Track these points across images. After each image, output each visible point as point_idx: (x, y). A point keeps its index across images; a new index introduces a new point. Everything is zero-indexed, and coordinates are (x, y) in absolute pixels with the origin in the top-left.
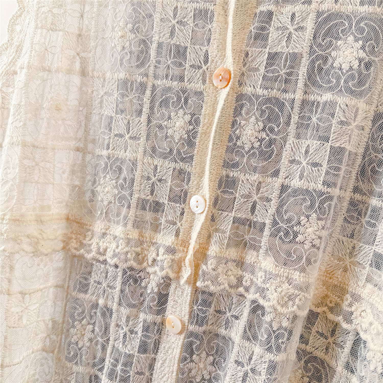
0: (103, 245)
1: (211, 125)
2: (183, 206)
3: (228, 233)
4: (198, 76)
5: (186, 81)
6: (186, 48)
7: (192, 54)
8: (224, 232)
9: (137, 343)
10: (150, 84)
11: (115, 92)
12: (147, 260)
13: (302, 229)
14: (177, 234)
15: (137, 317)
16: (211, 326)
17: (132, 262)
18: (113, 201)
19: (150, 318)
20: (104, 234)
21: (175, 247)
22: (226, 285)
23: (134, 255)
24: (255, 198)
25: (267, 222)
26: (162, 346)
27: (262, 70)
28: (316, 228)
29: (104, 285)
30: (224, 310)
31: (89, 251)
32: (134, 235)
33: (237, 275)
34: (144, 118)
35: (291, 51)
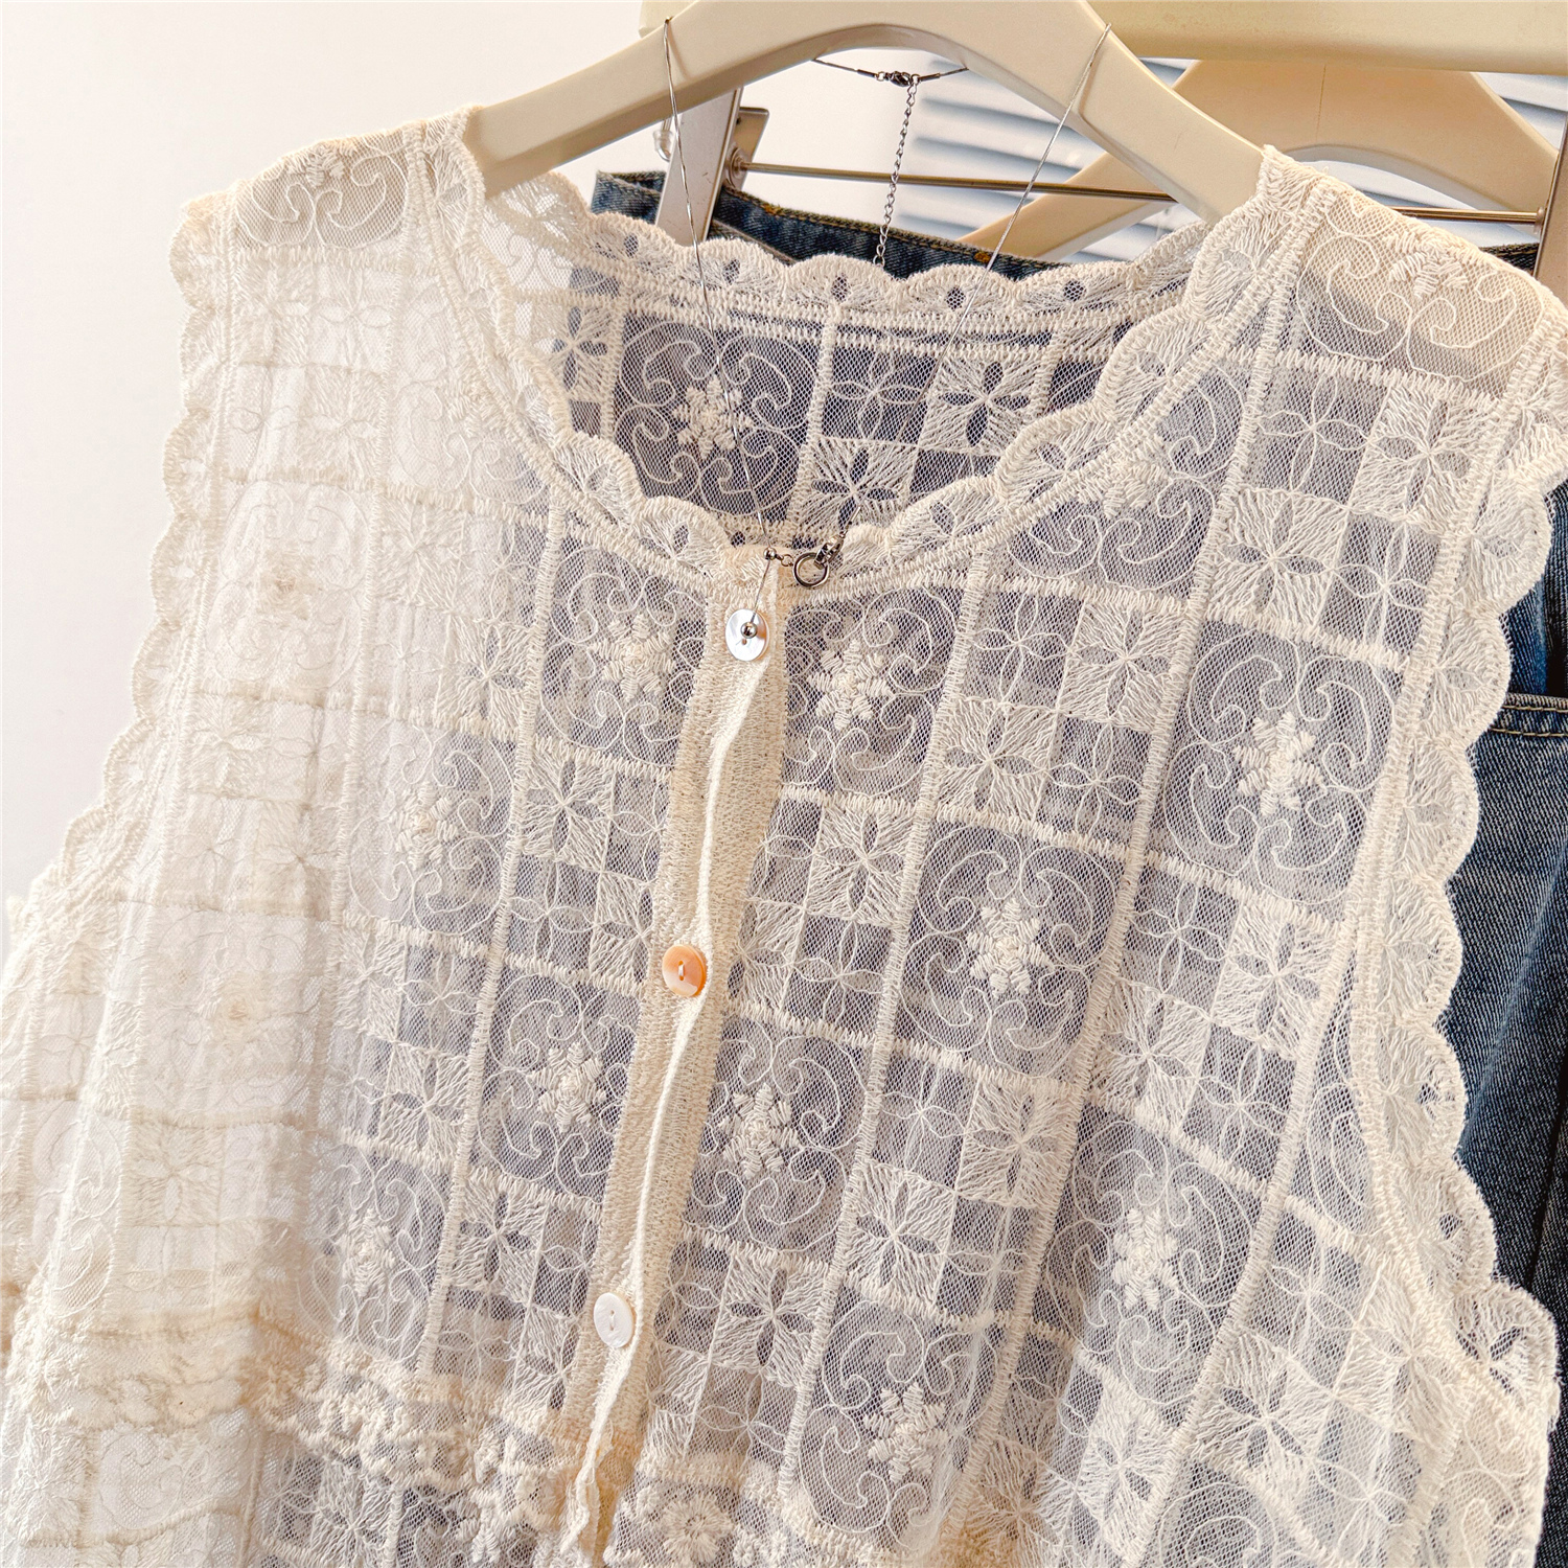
0: (350, 1413)
1: (656, 1090)
2: (574, 1318)
3: (694, 1413)
4: (625, 954)
5: (591, 965)
6: (594, 877)
7: (608, 893)
8: (681, 1408)
10: (495, 965)
11: (400, 977)
12: (472, 1466)
13: (884, 1425)
14: (556, 1403)
17: (429, 1471)
20: (355, 1380)
21: (549, 1438)
23: (435, 1451)
24: (770, 1314)
25: (801, 1388)
27: (789, 961)
28: (919, 1427)
29: (353, 1525)
31: (313, 1426)
32: (437, 1392)
33: (720, 1531)
34: (475, 1055)
35: (862, 921)
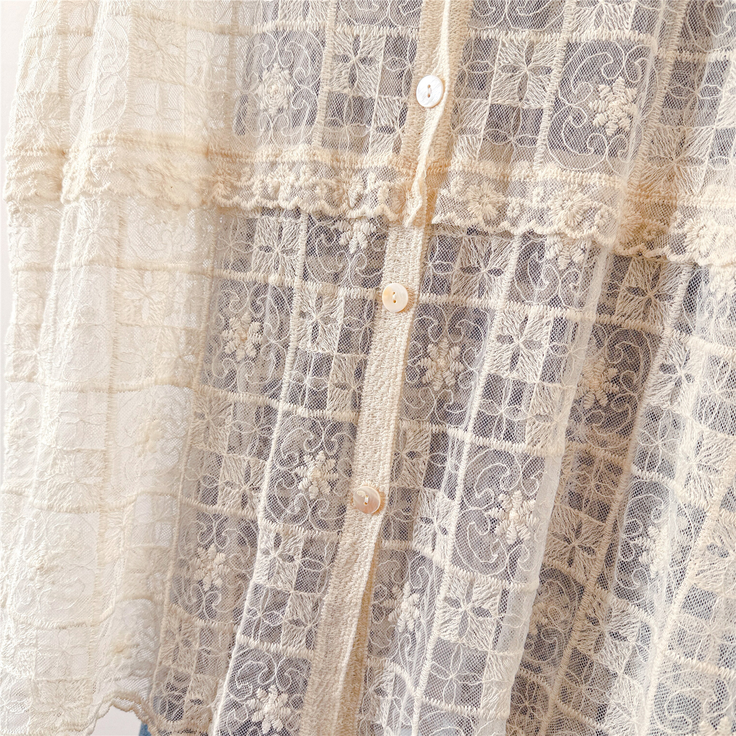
0: (271, 182)
2: (405, 98)
3: (482, 132)
8: (475, 132)
9: (336, 335)
12: (348, 199)
13: (602, 105)
14: (397, 150)
15: (334, 296)
16: (455, 296)
17: (323, 202)
18: (286, 106)
19: (357, 292)
20: (273, 164)
21: (395, 168)
22: (480, 218)
23: (325, 191)
24: (525, 69)
25: (546, 105)
26: (376, 338)
29: (277, 249)
30: (477, 266)
31: (250, 197)
32: (325, 156)
33: (498, 203)
